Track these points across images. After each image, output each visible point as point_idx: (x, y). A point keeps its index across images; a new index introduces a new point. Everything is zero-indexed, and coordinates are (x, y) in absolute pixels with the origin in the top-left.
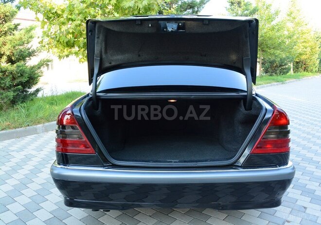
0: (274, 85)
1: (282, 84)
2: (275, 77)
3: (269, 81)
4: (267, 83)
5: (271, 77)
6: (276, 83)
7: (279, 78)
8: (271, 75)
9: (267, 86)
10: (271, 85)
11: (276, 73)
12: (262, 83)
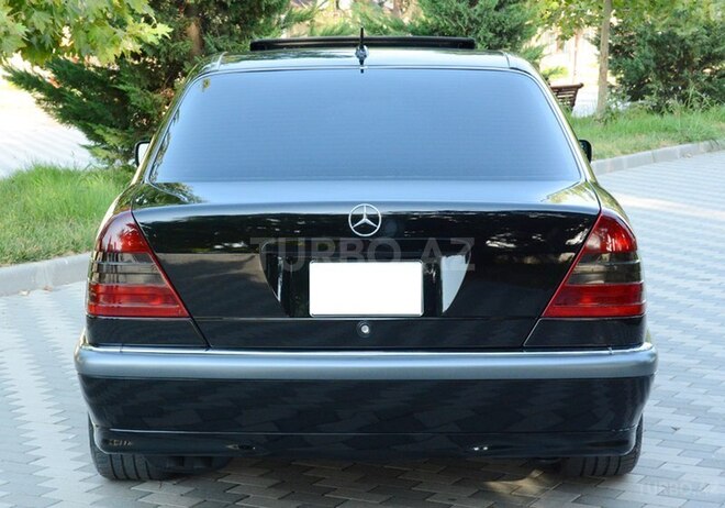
0: (669, 157)
1: (710, 149)
2: (677, 117)
3: (643, 139)
4: (636, 149)
5: (657, 117)
6: (677, 148)
7: (697, 119)
8: (658, 109)
9: (632, 164)
10: (655, 159)
11: (684, 98)
12: (609, 146)
